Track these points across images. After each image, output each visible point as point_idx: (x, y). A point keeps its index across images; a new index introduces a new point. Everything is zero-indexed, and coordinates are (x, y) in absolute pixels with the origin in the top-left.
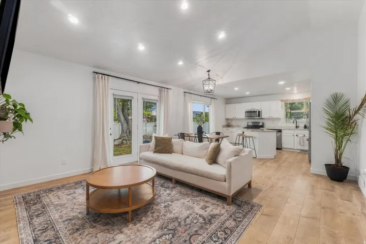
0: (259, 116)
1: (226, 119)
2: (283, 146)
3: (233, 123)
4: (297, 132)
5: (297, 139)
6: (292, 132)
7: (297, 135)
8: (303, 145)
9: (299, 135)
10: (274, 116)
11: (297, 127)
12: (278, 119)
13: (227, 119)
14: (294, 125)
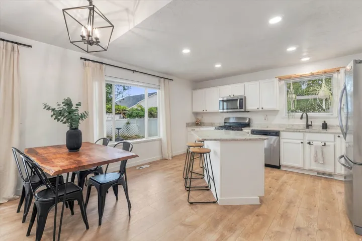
0: (241, 107)
1: (193, 113)
2: (283, 163)
3: (206, 119)
4: (309, 136)
5: (310, 151)
6: (300, 135)
7: (309, 143)
8: (323, 164)
9: (314, 143)
10: (267, 107)
11: (308, 126)
12: (274, 112)
13: (196, 114)
14: (303, 123)
